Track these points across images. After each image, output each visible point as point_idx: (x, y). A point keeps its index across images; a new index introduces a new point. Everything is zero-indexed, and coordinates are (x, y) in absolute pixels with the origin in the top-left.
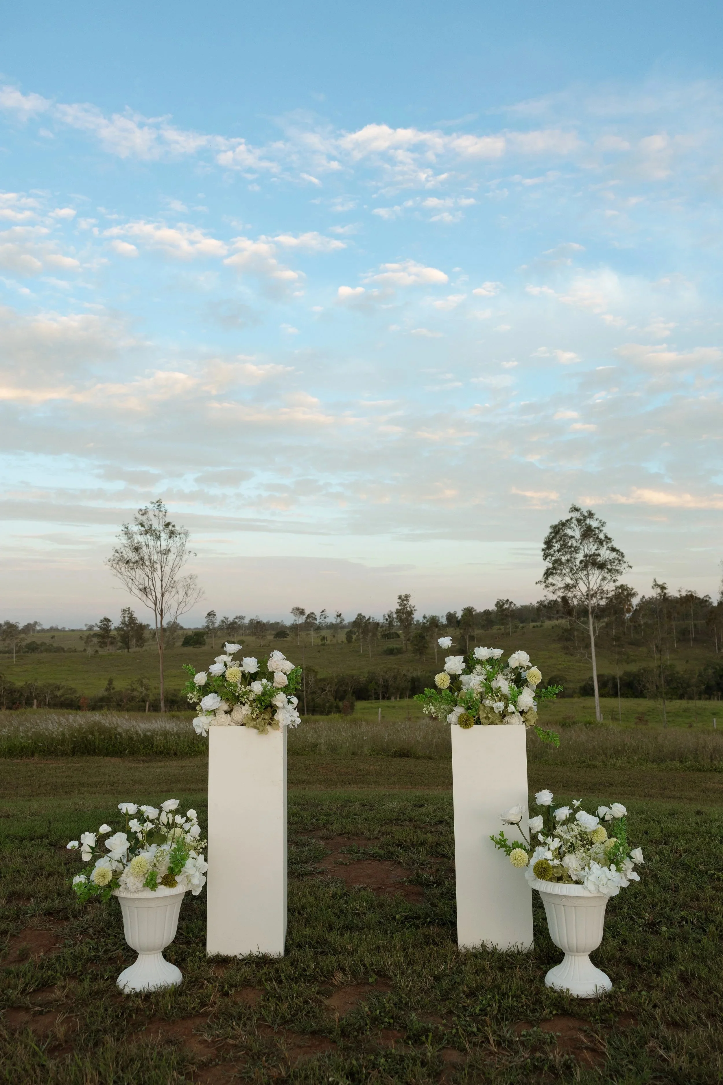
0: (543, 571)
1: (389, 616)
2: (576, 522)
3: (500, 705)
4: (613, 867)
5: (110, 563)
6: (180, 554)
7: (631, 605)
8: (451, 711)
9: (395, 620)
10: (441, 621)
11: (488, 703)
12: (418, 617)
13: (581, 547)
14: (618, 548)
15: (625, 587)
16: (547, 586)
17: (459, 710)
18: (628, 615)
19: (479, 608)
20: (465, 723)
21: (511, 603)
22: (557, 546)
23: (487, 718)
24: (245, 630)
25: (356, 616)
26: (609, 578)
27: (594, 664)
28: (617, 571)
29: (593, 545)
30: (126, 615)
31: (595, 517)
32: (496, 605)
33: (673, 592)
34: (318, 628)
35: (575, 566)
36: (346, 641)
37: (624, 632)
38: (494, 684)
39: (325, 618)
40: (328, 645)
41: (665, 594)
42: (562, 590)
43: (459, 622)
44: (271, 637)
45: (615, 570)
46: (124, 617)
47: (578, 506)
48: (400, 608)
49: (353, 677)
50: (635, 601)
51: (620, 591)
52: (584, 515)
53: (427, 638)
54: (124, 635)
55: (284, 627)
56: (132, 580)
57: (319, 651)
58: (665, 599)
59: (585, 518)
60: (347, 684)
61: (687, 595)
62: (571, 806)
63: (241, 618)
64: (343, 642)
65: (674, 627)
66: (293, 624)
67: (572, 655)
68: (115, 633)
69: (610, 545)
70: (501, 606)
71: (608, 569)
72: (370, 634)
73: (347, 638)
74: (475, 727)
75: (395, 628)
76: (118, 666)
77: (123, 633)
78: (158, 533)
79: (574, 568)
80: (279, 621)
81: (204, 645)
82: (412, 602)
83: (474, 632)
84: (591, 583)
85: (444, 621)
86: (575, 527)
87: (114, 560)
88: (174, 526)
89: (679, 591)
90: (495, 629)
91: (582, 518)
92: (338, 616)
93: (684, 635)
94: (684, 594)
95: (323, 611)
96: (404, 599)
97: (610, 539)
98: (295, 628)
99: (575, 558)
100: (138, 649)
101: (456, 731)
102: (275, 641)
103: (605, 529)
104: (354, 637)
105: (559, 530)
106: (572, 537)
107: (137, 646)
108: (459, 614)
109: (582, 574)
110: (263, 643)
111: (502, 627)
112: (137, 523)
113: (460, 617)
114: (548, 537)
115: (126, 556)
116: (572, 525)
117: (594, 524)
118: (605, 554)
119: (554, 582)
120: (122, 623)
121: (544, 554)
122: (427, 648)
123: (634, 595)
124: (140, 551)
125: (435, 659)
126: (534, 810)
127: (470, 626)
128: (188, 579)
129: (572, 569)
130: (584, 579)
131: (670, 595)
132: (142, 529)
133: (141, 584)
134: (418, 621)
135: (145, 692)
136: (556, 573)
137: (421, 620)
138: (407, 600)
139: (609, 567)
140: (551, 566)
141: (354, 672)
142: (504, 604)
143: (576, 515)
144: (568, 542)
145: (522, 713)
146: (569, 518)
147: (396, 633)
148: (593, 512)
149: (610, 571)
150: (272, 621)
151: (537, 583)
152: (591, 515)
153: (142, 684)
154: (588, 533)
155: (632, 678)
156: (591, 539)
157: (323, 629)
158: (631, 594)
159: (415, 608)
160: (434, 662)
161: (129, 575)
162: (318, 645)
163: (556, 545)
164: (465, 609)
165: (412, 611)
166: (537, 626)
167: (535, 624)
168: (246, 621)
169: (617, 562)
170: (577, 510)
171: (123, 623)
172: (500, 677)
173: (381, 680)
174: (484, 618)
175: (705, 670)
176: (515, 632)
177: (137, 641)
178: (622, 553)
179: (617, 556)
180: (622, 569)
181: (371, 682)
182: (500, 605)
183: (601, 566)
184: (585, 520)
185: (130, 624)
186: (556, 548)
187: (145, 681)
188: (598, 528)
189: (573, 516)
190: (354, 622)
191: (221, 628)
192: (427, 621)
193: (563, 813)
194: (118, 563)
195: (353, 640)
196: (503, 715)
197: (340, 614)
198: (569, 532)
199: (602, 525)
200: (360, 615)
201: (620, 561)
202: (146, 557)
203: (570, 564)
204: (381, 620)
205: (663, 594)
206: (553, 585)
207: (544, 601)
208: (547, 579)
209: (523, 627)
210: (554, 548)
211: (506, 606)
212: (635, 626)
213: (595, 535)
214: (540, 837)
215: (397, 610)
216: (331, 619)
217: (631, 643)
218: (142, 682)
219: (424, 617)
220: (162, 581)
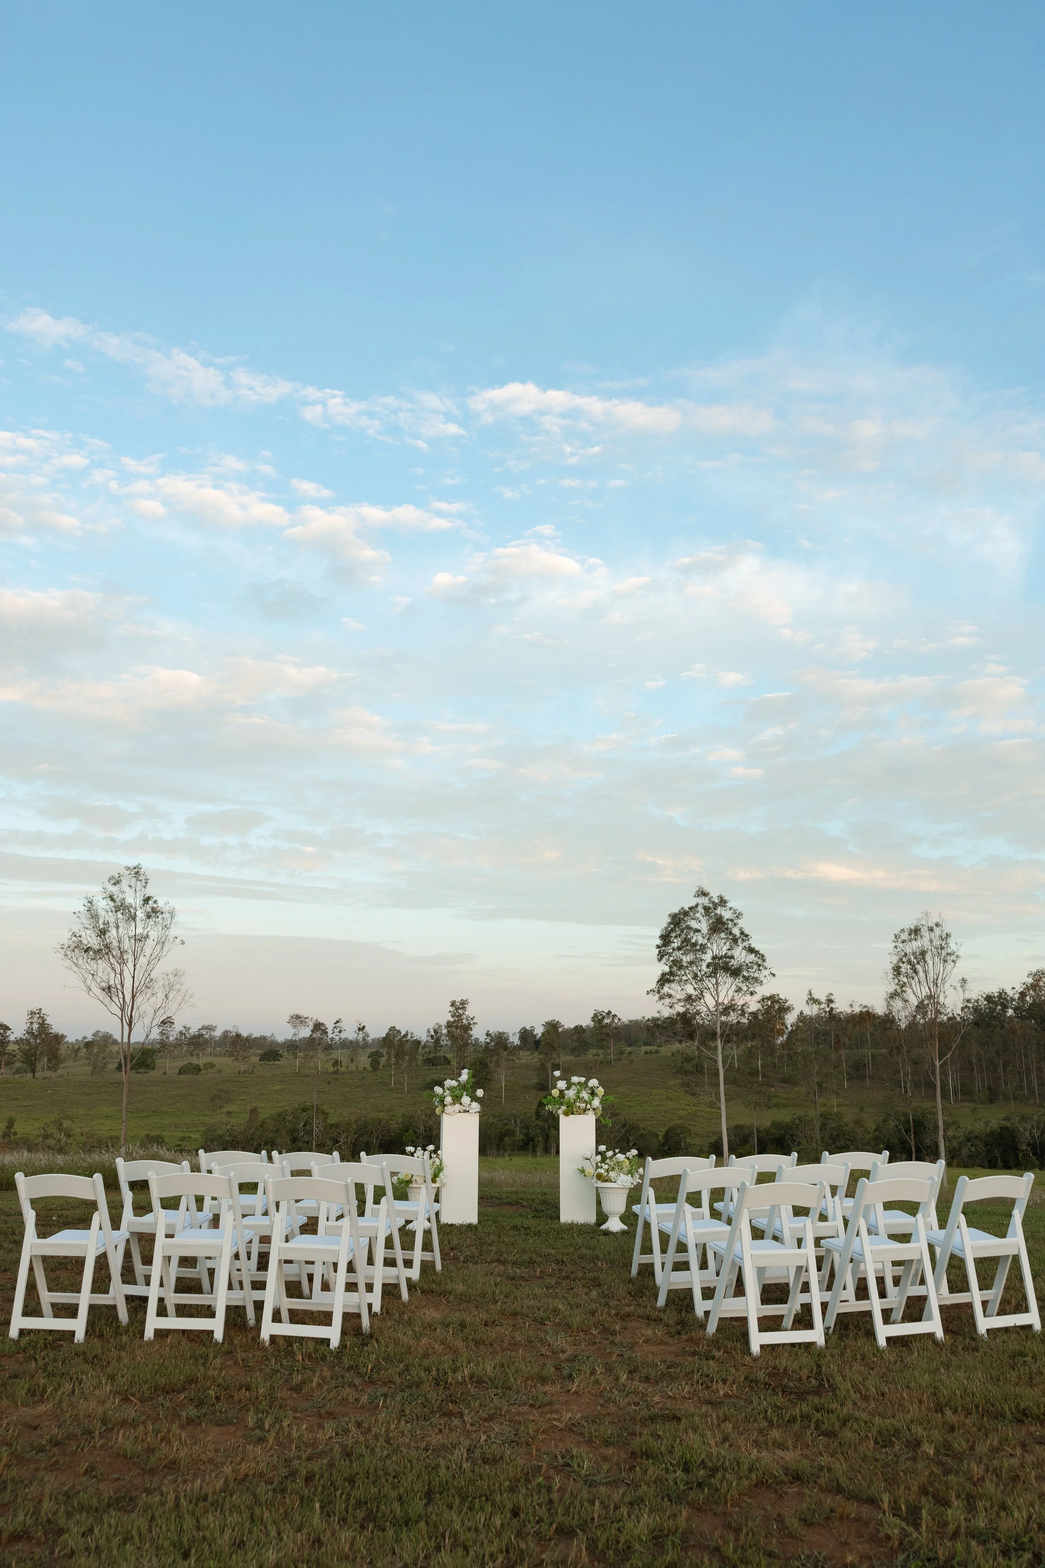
0: (657, 976)
1: (435, 1031)
2: (703, 911)
3: (583, 1105)
4: (630, 1175)
5: (62, 951)
6: (161, 942)
7: (783, 1024)
8: (560, 1108)
9: (443, 1038)
10: (511, 1040)
11: (578, 1104)
12: (479, 1033)
13: (709, 945)
14: (757, 949)
15: (777, 998)
16: (661, 998)
17: (564, 1108)
18: (780, 1040)
19: (568, 1023)
20: (566, 1114)
21: (615, 1016)
22: (676, 943)
23: (577, 1111)
24: (214, 1048)
25: (388, 1031)
26: (745, 988)
27: (723, 1107)
28: (756, 980)
29: (725, 944)
30: (35, 1020)
31: (729, 905)
32: (593, 1019)
33: (842, 1007)
34: (329, 1048)
35: (700, 971)
36: (369, 1068)
37: (775, 1064)
38: (581, 1095)
39: (340, 1032)
40: (343, 1073)
41: (832, 1009)
42: (682, 1004)
43: (537, 1043)
44: (255, 1060)
45: (753, 978)
46: (31, 1023)
47: (707, 889)
48: (452, 1020)
49: (380, 1122)
50: (791, 1019)
51: (769, 1003)
52: (713, 902)
53: (492, 1066)
54: (29, 1050)
55: (274, 1043)
56: (93, 975)
57: (329, 1083)
58: (832, 1017)
59: (716, 906)
60: (372, 1132)
61: (861, 1011)
62: (614, 1151)
63: (210, 1028)
64: (365, 1069)
65: (843, 1057)
66: (291, 1041)
67: (694, 1095)
68: (16, 1047)
69: (746, 944)
70: (600, 1021)
71: (744, 976)
72: (407, 1058)
73: (371, 1063)
74: (571, 1116)
75: (443, 1049)
76: (17, 1099)
77: (27, 1047)
78: (132, 911)
79: (699, 974)
80: (267, 1034)
81: (154, 1068)
82: (470, 1012)
83: (559, 1057)
84: (720, 994)
85: (515, 1040)
86: (701, 917)
87: (69, 947)
88: (155, 902)
89: (851, 1006)
90: (590, 1055)
91: (711, 905)
92: (359, 1029)
93: (857, 1070)
94: (857, 1010)
95: (337, 1022)
96: (459, 1007)
97: (747, 936)
98: (292, 1046)
99: (701, 960)
100: (48, 1074)
101: (562, 1118)
102: (261, 1065)
103: (741, 923)
104: (383, 1061)
105: (680, 922)
106: (698, 931)
107: (49, 1068)
108: (539, 1031)
109: (710, 983)
110: (243, 1067)
111: (600, 1051)
112: (105, 895)
113: (540, 1035)
114: (666, 928)
115: (85, 942)
116: (698, 915)
117: (727, 915)
118: (740, 956)
119: (671, 992)
120: (28, 1033)
121: (660, 952)
122: (490, 1080)
123: (788, 1009)
124: (108, 934)
125: (502, 1098)
126: (598, 1153)
127: (554, 1049)
128: (171, 976)
129: (695, 976)
130: (712, 990)
131: (838, 1011)
132: (112, 904)
133: (104, 981)
134: (477, 1039)
135: (64, 1139)
136: (673, 981)
137: (482, 1038)
138: (464, 1008)
139: (745, 973)
140: (667, 969)
141: (382, 1114)
142: (604, 1018)
143: (704, 901)
144: (692, 937)
145: (594, 1109)
146: (694, 904)
147: (445, 1057)
148: (725, 898)
149: (746, 979)
150: (256, 1034)
151: (648, 993)
152: (723, 902)
153: (60, 1129)
154: (718, 926)
155: (783, 1132)
156: (723, 935)
157: (337, 1049)
158: (785, 1009)
159: (474, 1021)
160: (500, 1103)
161: (89, 967)
162: (328, 1074)
163: (675, 941)
164: (547, 1023)
165: (469, 1024)
166: (651, 1052)
167: (648, 1048)
168: (218, 1033)
169: (755, 967)
170: (704, 894)
171: (30, 1032)
172: (584, 1092)
173: (422, 1128)
174: (575, 1038)
175: (885, 1121)
176: (619, 1060)
177: (50, 1060)
178: (763, 956)
179: (756, 959)
180: (762, 978)
181: (407, 1131)
182: (598, 1018)
183: (735, 973)
184: (715, 909)
185: (40, 1034)
186: (675, 945)
187: (66, 1124)
188: (732, 920)
189: (700, 902)
190: (384, 1038)
191: (178, 1044)
192: (491, 1040)
193: (610, 1154)
194: (73, 951)
195: (381, 1067)
196: (585, 1110)
197: (364, 1027)
198: (694, 924)
199: (738, 917)
200: (393, 1029)
201: (759, 966)
202: (115, 944)
203: (695, 968)
204: (423, 1037)
205: (828, 1010)
206: (670, 996)
207: (658, 1019)
208: (663, 988)
209: (630, 1053)
210: (673, 945)
211: (607, 1021)
212: (789, 1055)
213: (727, 929)
214: (599, 1164)
215: (448, 1022)
216: (350, 1034)
217: (784, 1081)
218: (61, 1124)
219: (488, 1034)
220: (133, 977)
